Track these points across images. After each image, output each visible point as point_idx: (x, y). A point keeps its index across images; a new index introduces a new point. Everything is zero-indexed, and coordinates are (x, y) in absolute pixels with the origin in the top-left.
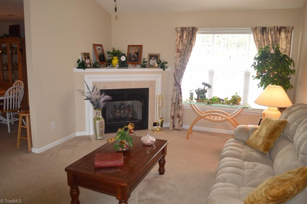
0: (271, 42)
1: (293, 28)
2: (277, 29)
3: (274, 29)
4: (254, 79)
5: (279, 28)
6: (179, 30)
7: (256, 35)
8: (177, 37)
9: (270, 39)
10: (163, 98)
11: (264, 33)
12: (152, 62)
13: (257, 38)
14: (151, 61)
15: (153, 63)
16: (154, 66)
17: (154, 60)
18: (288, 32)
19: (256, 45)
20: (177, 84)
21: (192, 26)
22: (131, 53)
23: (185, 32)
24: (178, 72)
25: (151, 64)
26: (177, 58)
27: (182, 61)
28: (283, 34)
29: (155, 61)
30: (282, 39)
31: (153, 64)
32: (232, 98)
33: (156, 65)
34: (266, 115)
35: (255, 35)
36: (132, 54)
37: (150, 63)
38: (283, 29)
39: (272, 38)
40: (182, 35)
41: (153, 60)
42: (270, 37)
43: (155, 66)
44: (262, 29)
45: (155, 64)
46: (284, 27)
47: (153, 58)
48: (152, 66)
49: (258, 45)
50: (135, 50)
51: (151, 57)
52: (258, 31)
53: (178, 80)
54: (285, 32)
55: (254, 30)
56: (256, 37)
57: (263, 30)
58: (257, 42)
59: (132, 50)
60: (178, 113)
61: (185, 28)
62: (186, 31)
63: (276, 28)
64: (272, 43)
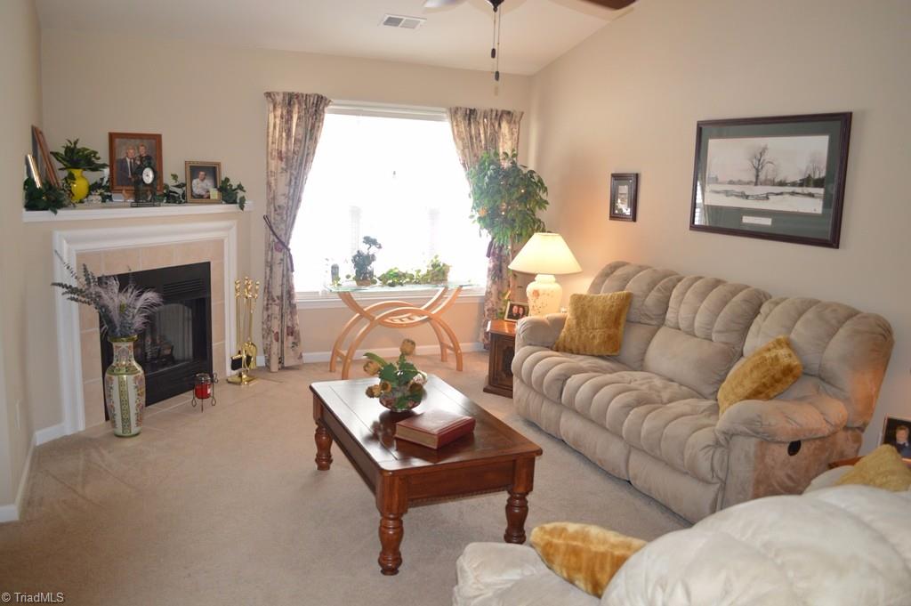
0: (483, 142)
1: (522, 113)
2: (497, 115)
3: (491, 115)
4: (474, 222)
5: (499, 113)
6: (279, 99)
7: (457, 125)
8: (275, 117)
9: (482, 136)
10: (257, 287)
11: (472, 121)
12: (199, 186)
13: (458, 131)
14: (195, 181)
15: (204, 189)
16: (209, 197)
17: (206, 181)
18: (515, 122)
19: (458, 148)
20: (281, 246)
21: (315, 92)
22: (125, 159)
23: (297, 106)
24: (285, 212)
25: (197, 191)
26: (279, 176)
27: (293, 183)
28: (505, 126)
29: (209, 184)
30: (504, 136)
31: (203, 193)
32: (431, 268)
33: (214, 194)
34: (541, 292)
35: (455, 124)
36: (128, 160)
37: (194, 189)
38: (505, 115)
39: (485, 133)
40: (290, 113)
41: (202, 180)
42: (482, 132)
43: (211, 197)
44: (468, 112)
45: (208, 192)
46: (509, 113)
47: (202, 173)
48: (201, 197)
49: (462, 148)
50: (138, 148)
51: (195, 170)
52: (460, 116)
53: (286, 234)
54: (509, 122)
55: (454, 112)
56: (455, 128)
57: (471, 115)
58: (458, 140)
59: (128, 149)
60: (290, 324)
61: (297, 96)
62: (300, 103)
63: (494, 114)
64: (486, 144)
